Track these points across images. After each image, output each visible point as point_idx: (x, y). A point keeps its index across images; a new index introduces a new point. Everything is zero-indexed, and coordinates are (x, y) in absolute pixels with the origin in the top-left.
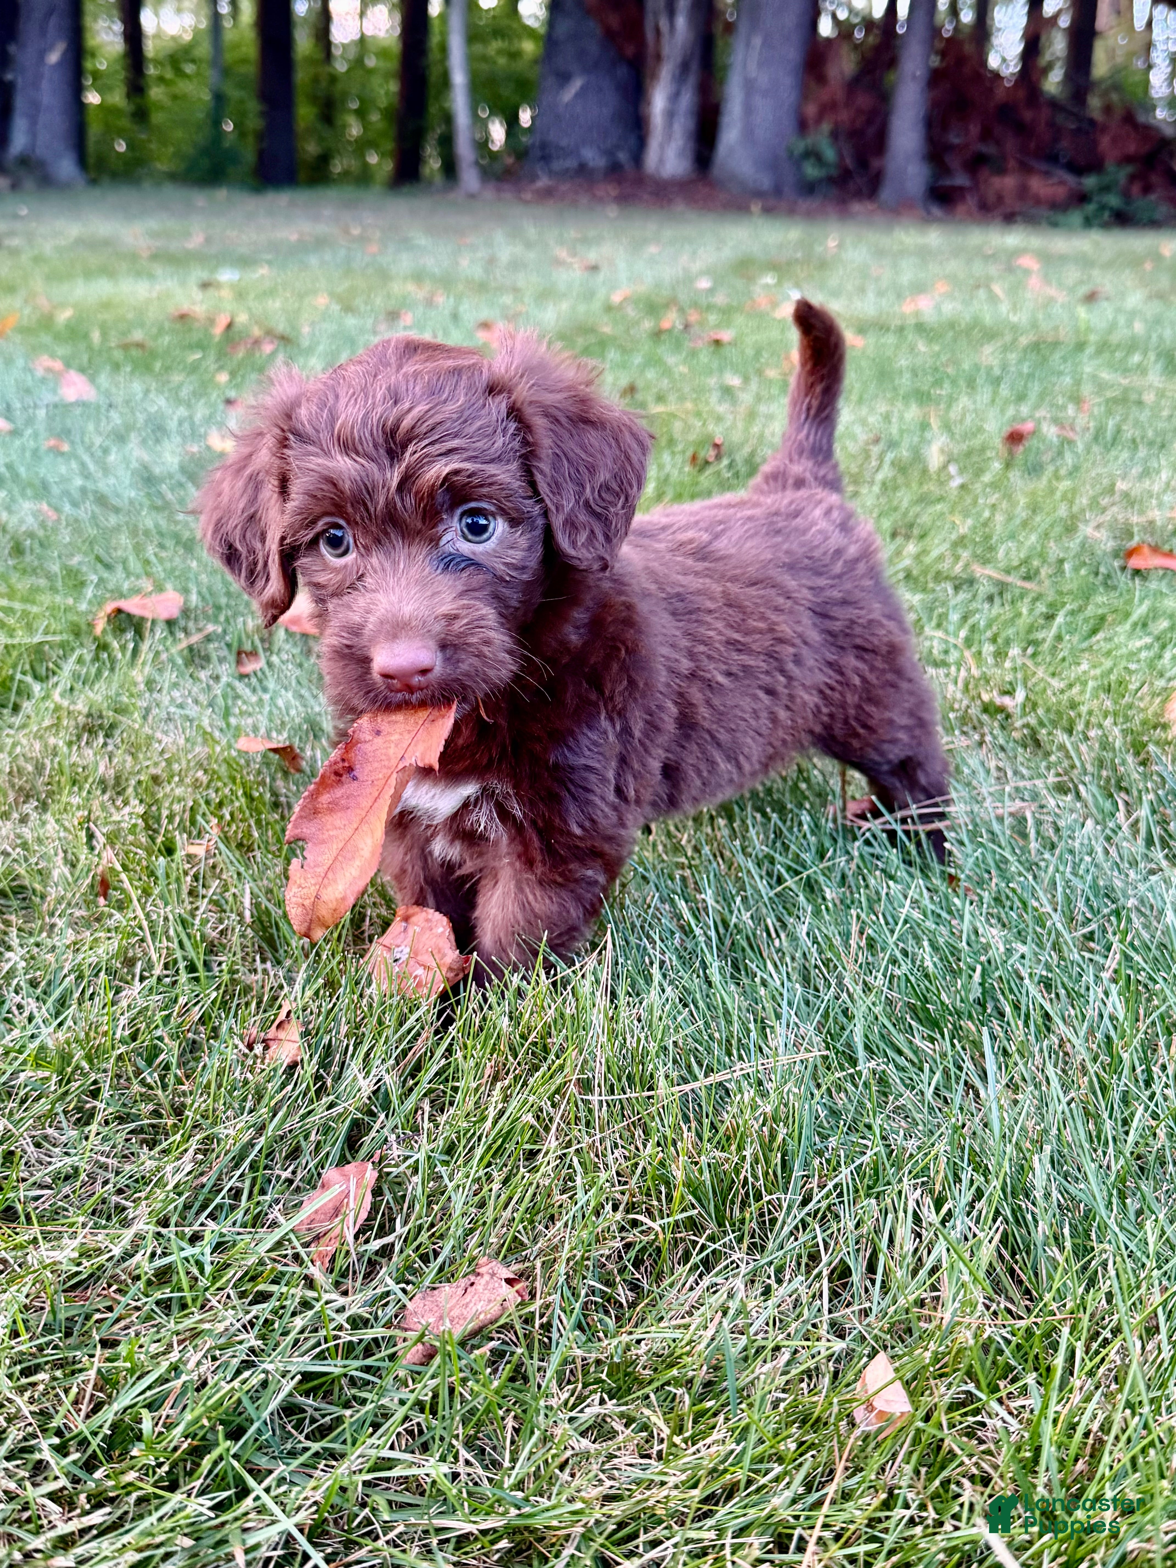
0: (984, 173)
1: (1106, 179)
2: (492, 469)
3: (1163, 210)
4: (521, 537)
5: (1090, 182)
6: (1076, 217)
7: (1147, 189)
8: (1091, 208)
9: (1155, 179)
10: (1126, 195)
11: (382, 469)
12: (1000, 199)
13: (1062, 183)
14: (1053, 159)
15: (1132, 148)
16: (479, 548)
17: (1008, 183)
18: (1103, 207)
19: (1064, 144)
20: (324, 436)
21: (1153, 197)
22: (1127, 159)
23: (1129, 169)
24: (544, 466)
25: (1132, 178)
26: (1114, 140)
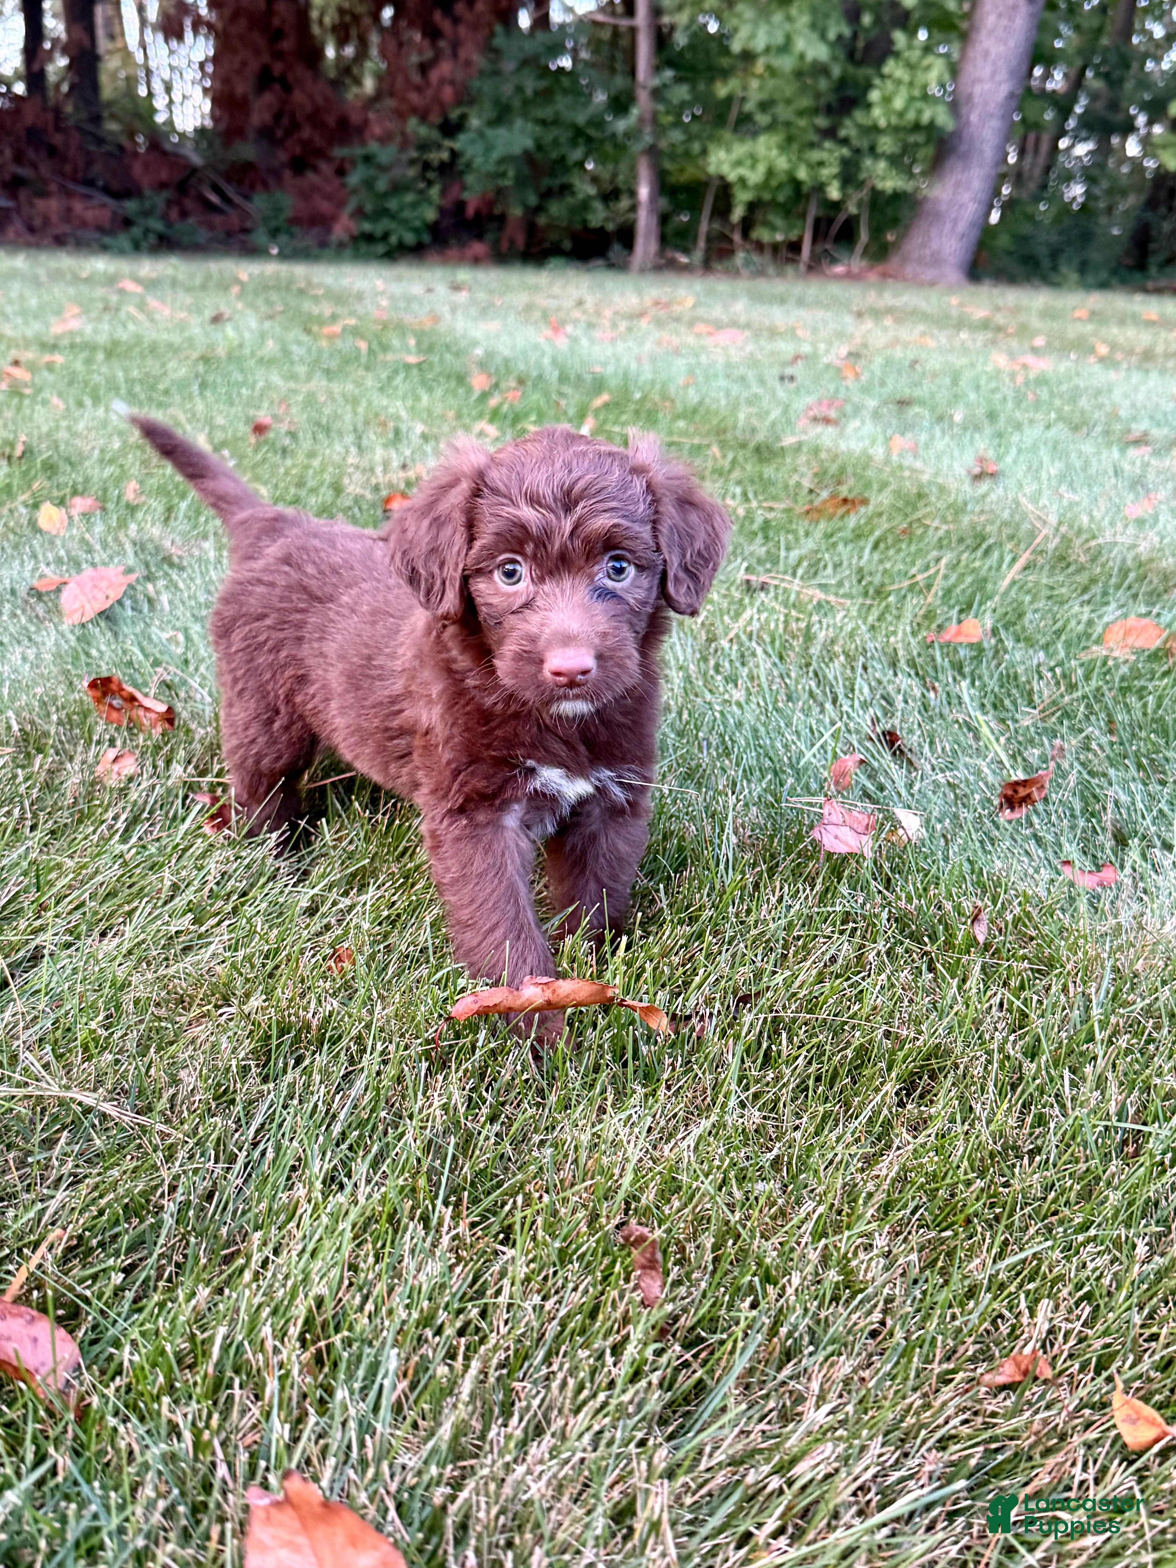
0: (23, 194)
1: (147, 204)
2: (637, 527)
3: (202, 235)
4: (645, 581)
5: (131, 206)
6: (123, 240)
7: (184, 214)
8: (136, 231)
9: (189, 204)
10: (165, 217)
11: (558, 518)
12: (46, 221)
13: (104, 205)
14: (90, 183)
15: (164, 175)
16: (618, 585)
17: (53, 205)
18: (147, 231)
19: (97, 169)
20: (514, 491)
21: (191, 220)
22: (162, 186)
23: (165, 194)
24: (664, 529)
25: (169, 203)
26: (146, 167)
